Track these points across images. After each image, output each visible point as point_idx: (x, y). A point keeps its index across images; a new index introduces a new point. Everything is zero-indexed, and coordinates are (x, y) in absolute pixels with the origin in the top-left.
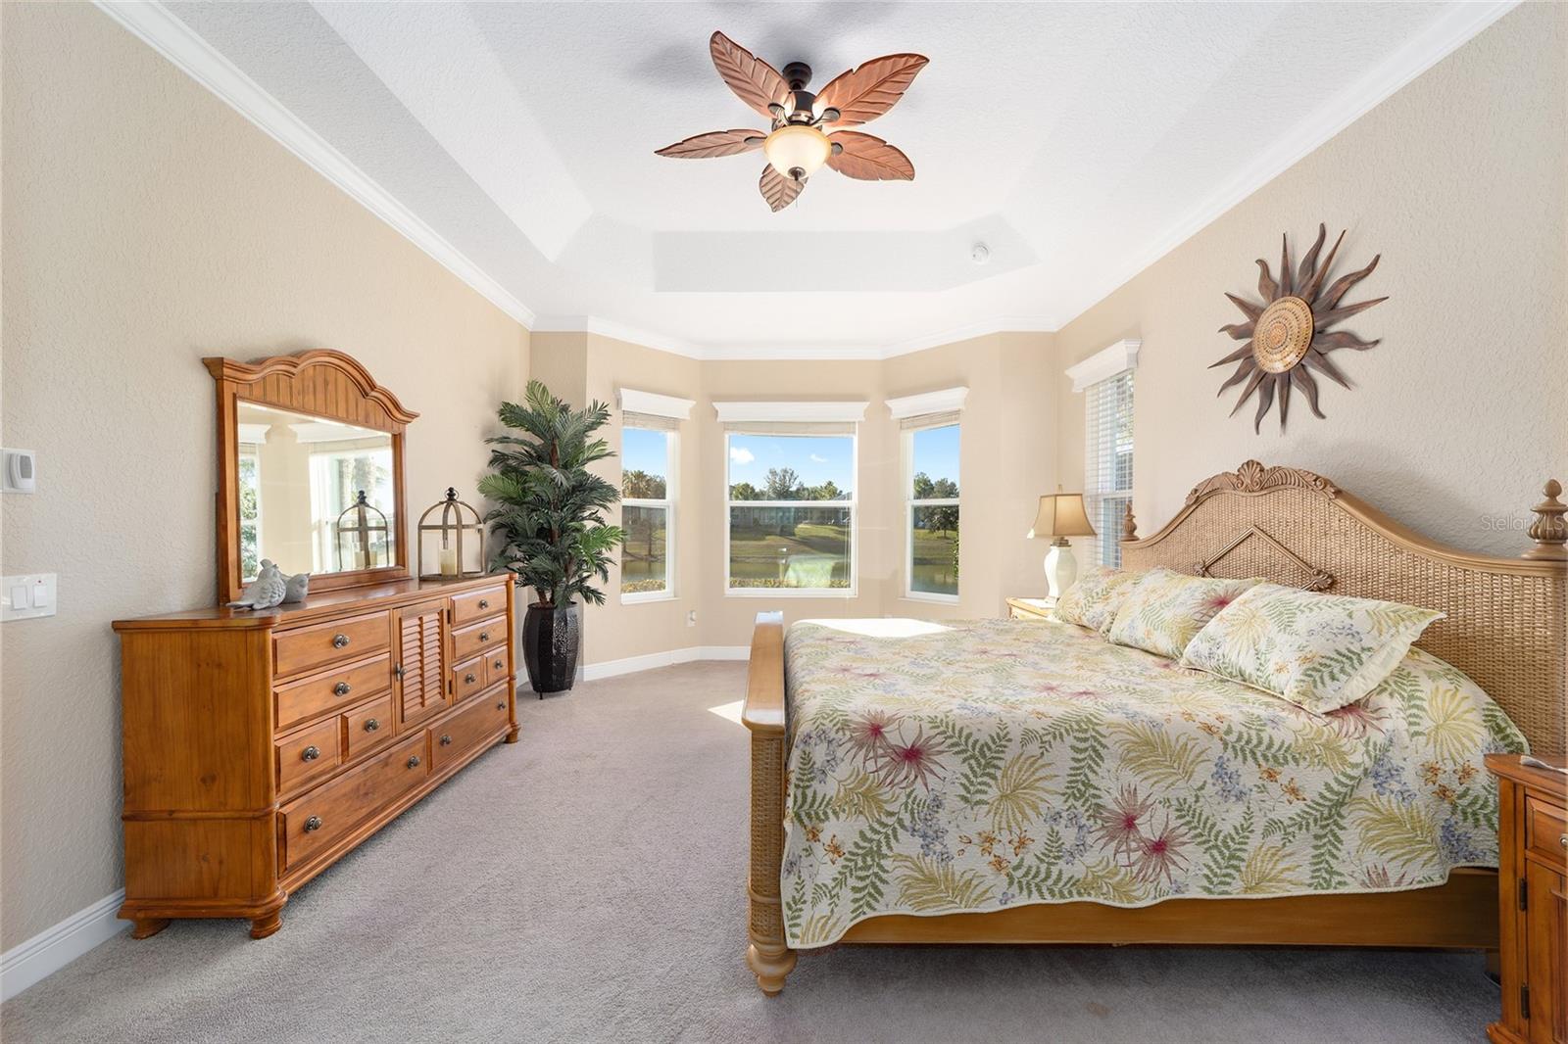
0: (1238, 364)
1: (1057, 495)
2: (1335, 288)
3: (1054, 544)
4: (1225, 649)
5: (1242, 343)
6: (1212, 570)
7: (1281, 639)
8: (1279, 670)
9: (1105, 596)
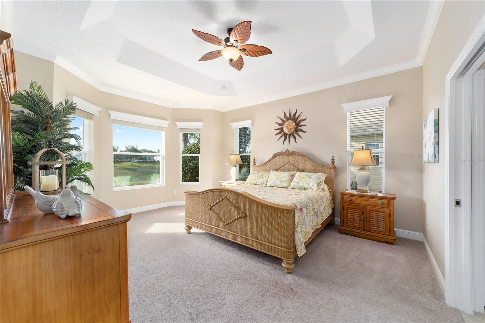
0: (280, 130)
1: (236, 154)
2: (299, 121)
3: (233, 166)
4: (300, 183)
5: (280, 127)
6: (278, 170)
7: (311, 180)
8: (313, 185)
9: (262, 177)
